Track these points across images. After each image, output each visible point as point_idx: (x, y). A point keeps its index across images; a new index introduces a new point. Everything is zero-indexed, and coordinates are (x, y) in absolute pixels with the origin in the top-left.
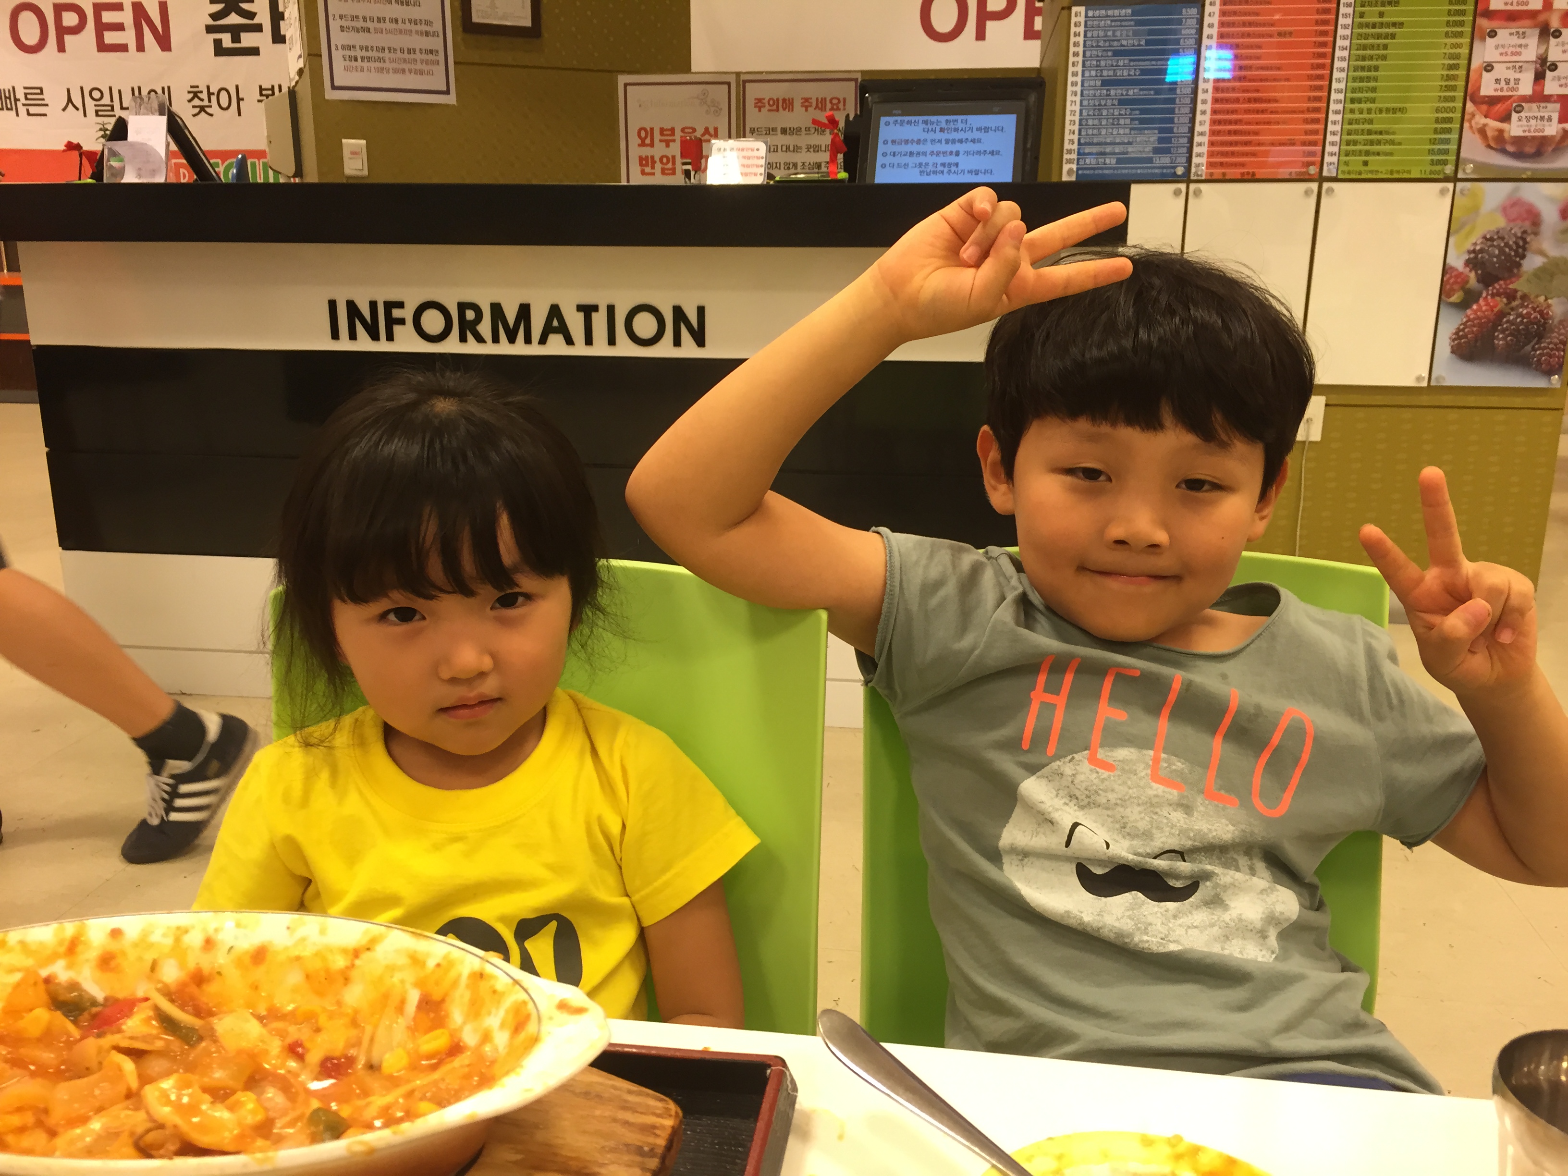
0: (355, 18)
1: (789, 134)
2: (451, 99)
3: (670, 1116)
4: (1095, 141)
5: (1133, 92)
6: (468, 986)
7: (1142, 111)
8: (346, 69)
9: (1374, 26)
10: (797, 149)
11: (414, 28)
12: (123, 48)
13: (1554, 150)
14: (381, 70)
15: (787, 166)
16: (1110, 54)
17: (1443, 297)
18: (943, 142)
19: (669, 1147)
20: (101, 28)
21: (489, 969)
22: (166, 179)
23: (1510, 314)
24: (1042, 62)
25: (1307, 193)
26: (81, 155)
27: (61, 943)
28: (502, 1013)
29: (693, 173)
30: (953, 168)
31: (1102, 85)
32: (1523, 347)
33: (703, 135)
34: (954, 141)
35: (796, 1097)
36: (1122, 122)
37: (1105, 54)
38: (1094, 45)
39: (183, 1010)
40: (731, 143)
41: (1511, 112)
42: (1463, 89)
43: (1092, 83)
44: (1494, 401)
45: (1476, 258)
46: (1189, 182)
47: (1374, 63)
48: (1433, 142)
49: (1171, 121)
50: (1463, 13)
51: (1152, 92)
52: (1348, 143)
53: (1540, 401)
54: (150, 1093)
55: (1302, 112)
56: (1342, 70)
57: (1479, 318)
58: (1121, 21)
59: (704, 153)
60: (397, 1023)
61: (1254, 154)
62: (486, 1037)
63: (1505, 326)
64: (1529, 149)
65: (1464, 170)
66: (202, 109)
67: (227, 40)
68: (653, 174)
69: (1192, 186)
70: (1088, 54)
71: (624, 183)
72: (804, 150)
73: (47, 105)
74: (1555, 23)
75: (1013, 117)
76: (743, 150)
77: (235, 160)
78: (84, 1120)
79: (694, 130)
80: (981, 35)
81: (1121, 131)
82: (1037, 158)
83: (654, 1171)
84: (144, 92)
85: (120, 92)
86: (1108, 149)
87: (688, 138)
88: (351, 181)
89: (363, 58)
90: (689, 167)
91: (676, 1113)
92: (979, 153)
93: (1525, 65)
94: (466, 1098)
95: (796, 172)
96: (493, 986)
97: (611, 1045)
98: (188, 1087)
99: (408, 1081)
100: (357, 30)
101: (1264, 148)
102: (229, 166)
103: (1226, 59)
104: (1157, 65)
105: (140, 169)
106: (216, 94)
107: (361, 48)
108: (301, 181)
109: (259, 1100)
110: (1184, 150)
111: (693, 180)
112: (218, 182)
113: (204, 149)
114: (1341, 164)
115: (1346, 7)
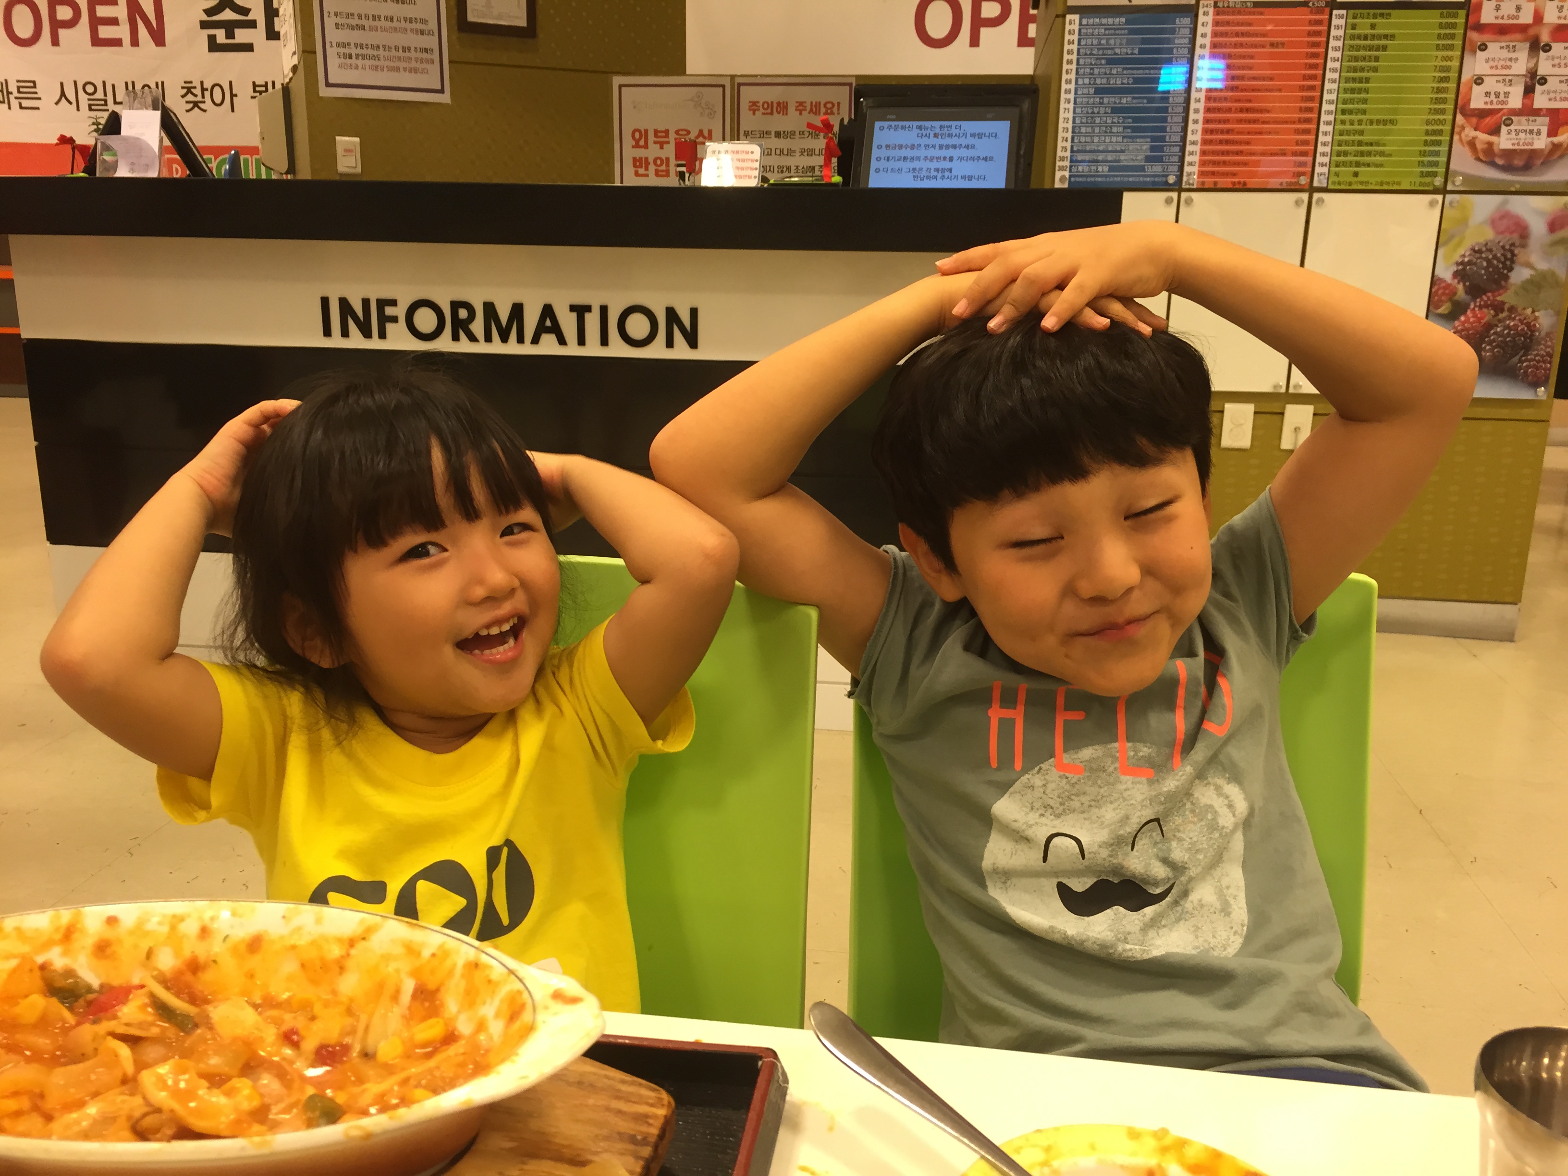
0: (350, 15)
1: (783, 138)
2: (445, 98)
3: (663, 1105)
4: (1088, 148)
5: (1125, 100)
6: (463, 976)
7: (1136, 120)
8: (340, 66)
9: (1366, 38)
10: (791, 153)
11: (408, 26)
12: (117, 42)
13: (1542, 163)
14: (375, 68)
15: (781, 169)
16: (1103, 62)
17: (1431, 308)
18: (937, 147)
19: (661, 1136)
20: (95, 22)
21: (484, 958)
22: (159, 172)
23: (1497, 326)
24: (1034, 72)
25: (1298, 203)
26: (73, 149)
27: (57, 929)
28: (497, 1002)
29: (687, 175)
30: (947, 174)
31: (1095, 93)
32: (1510, 358)
33: (697, 137)
34: (947, 147)
35: (787, 1088)
36: (1115, 130)
37: (1098, 62)
38: (1088, 53)
39: (178, 997)
40: (726, 145)
41: (1501, 125)
42: (1453, 102)
43: (1086, 91)
44: (1481, 412)
45: (1464, 269)
46: (1180, 190)
47: (1366, 74)
48: (1423, 154)
49: (1163, 129)
50: (1454, 26)
51: (1145, 101)
52: (1339, 154)
53: (1528, 413)
54: (147, 1078)
55: (1294, 123)
56: (1334, 81)
57: (1468, 330)
58: (1115, 29)
59: (699, 156)
60: (392, 1012)
61: (1245, 164)
62: (481, 1026)
63: (1492, 338)
64: (1518, 162)
65: (1453, 183)
66: (196, 104)
67: (221, 36)
68: (647, 175)
69: (1184, 195)
70: (1082, 62)
71: (617, 184)
72: (798, 154)
73: (39, 99)
74: (1545, 38)
75: (1007, 124)
76: (737, 152)
77: (227, 156)
78: (80, 1104)
79: (689, 132)
80: (975, 41)
81: (1114, 139)
82: (1030, 165)
83: (647, 1159)
84: (138, 87)
85: (113, 86)
86: (1101, 157)
87: (683, 140)
88: (344, 179)
89: (357, 56)
90: (684, 169)
91: (669, 1103)
92: (973, 159)
93: (1514, 79)
94: (461, 1085)
95: (789, 175)
96: (487, 976)
97: (604, 1036)
98: (184, 1072)
99: (403, 1069)
100: (352, 28)
101: (1254, 158)
102: (222, 162)
103: (1219, 70)
104: (1150, 74)
105: (133, 164)
106: (209, 90)
107: (356, 45)
108: (293, 178)
109: (255, 1086)
110: (1176, 159)
111: (687, 182)
112: (211, 178)
113: (197, 144)
114: (1332, 175)
115: (1339, 19)
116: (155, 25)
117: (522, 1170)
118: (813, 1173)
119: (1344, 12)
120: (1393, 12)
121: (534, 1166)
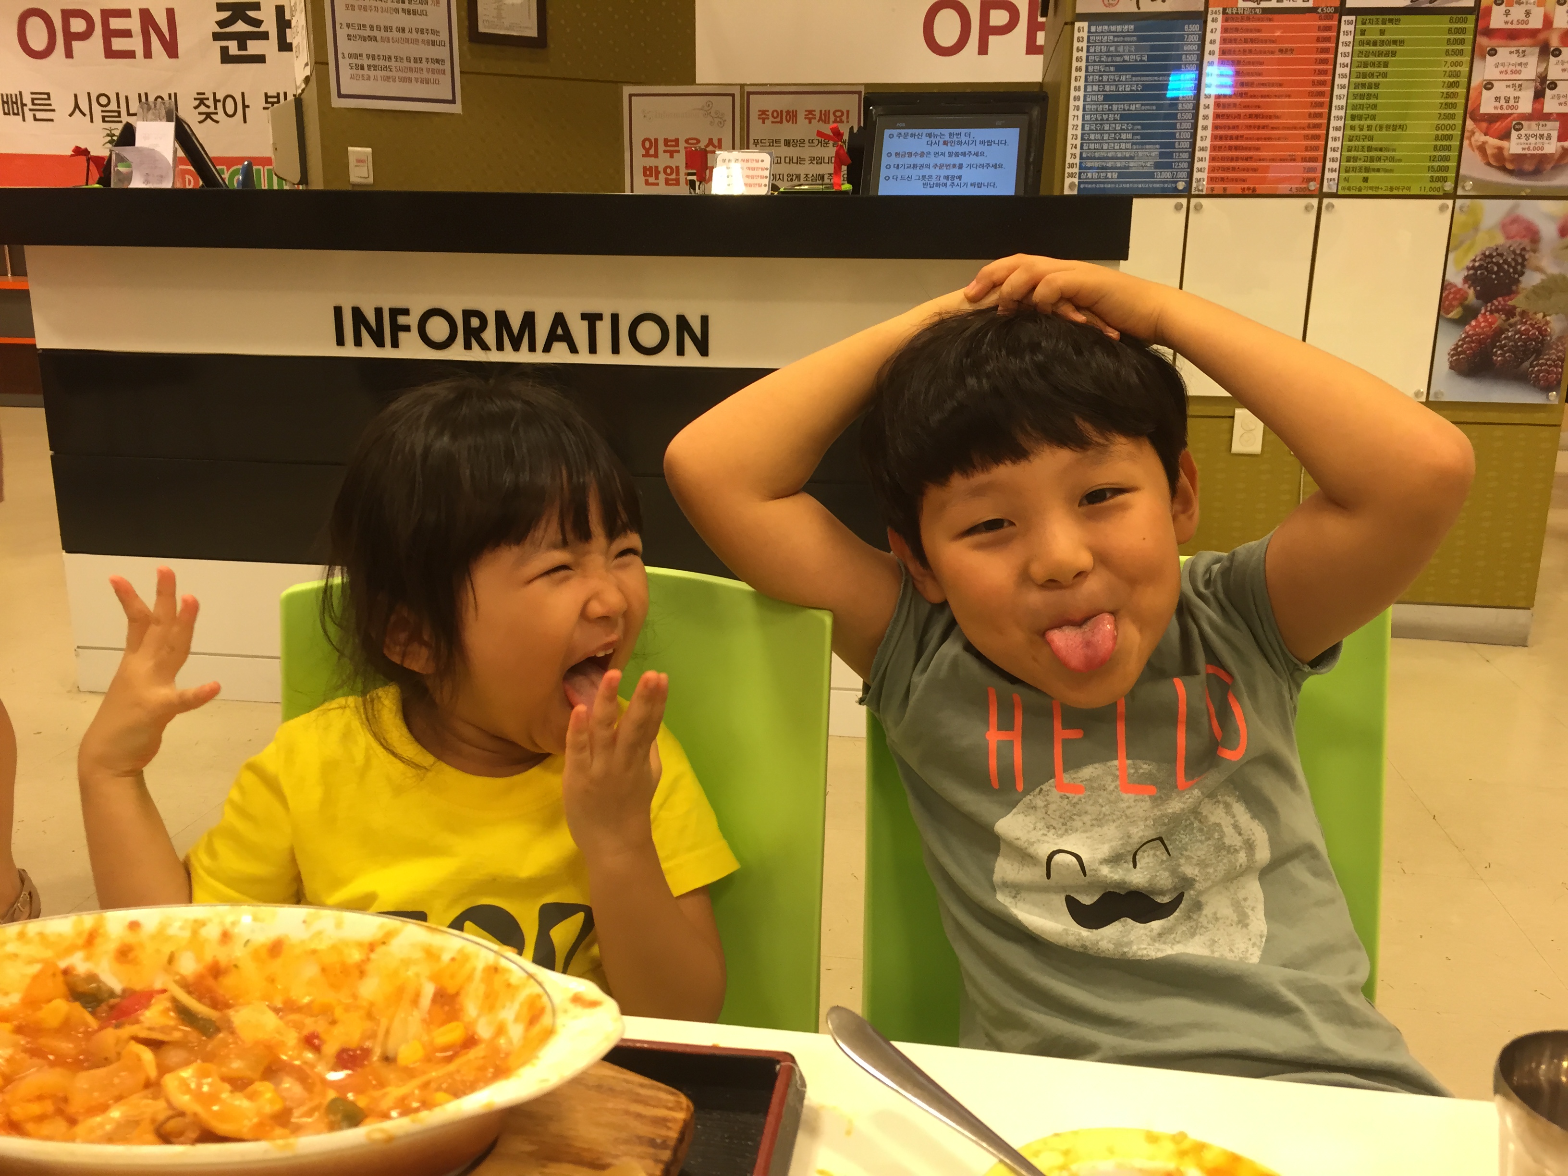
0: (362, 26)
1: (793, 146)
2: (457, 109)
3: (682, 1109)
4: (1097, 155)
5: (1135, 107)
6: (483, 980)
7: (1144, 126)
8: (352, 77)
9: (1375, 43)
10: (800, 161)
11: (420, 37)
12: (131, 54)
13: (1553, 168)
14: (387, 79)
15: (791, 177)
16: (1112, 69)
17: (1441, 313)
18: (947, 154)
19: (681, 1140)
20: (109, 34)
21: (503, 962)
22: (173, 183)
23: (1507, 330)
24: (1043, 79)
25: (1307, 208)
26: (88, 160)
27: (79, 934)
28: (516, 1006)
29: (697, 184)
30: (956, 181)
31: (1104, 100)
32: (1522, 362)
33: (707, 146)
34: (957, 155)
35: (804, 1092)
36: (1124, 136)
37: (1107, 69)
38: (1097, 60)
39: (201, 1003)
40: (736, 154)
41: (1511, 130)
42: (1463, 107)
43: (1095, 98)
44: (1492, 416)
45: (1475, 274)
46: (1189, 196)
47: (1375, 80)
48: (1433, 159)
49: (1173, 136)
50: (1463, 31)
51: (1154, 108)
52: (1348, 160)
53: (1540, 417)
54: (170, 1082)
55: (1303, 128)
56: (1343, 87)
57: (1479, 335)
58: (1123, 36)
59: (709, 164)
60: (412, 1016)
61: (1255, 170)
62: (501, 1030)
63: (1503, 342)
64: (1528, 167)
65: (1463, 187)
66: (208, 116)
67: (233, 47)
68: (657, 184)
69: (1193, 201)
70: (1090, 69)
71: (628, 192)
72: (808, 162)
73: (54, 110)
74: (1555, 42)
75: (1016, 131)
76: (747, 161)
77: (240, 167)
78: (104, 1108)
79: (698, 141)
80: (983, 49)
81: (1123, 146)
82: (1039, 172)
83: (667, 1162)
84: (151, 99)
85: (127, 98)
86: (1110, 164)
87: (693, 149)
88: (356, 189)
89: (369, 67)
90: (694, 178)
91: (688, 1106)
92: (982, 166)
93: (1524, 84)
94: (481, 1088)
95: (799, 183)
96: (507, 980)
97: (623, 1040)
98: (207, 1076)
99: (424, 1073)
100: (364, 39)
101: (1263, 164)
102: (235, 172)
103: (1227, 76)
104: (1159, 81)
105: (147, 175)
106: (222, 100)
107: (368, 56)
108: (305, 188)
109: (277, 1090)
110: (1186, 165)
111: (697, 191)
112: (224, 188)
113: (211, 155)
114: (1341, 180)
115: (1348, 25)
116: (168, 40)
117: (542, 1173)
119: (1353, 18)
120: (1401, 17)
121: (554, 1169)
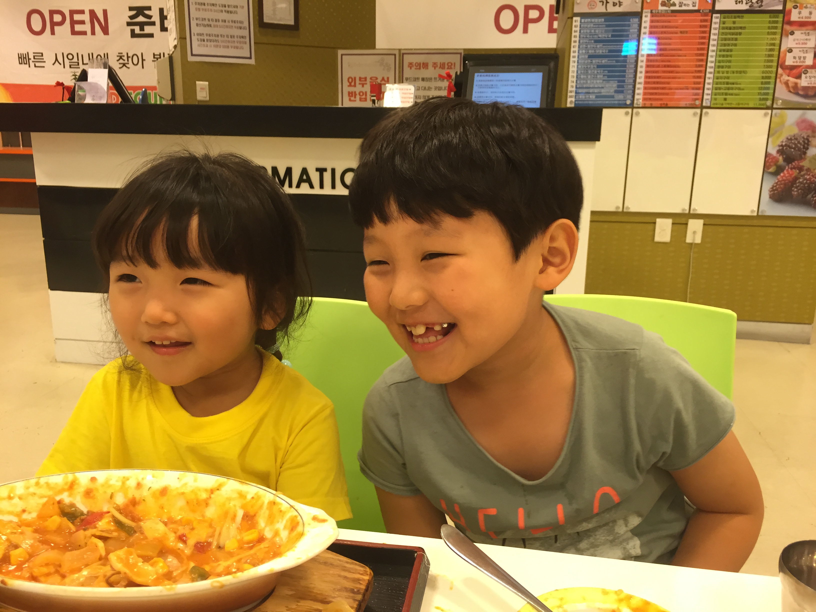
0: (204, 19)
1: (426, 81)
2: (252, 62)
3: (367, 575)
4: (584, 86)
5: (604, 61)
6: (267, 508)
7: (609, 71)
8: (199, 45)
9: (730, 28)
10: (429, 89)
11: (233, 24)
12: (84, 33)
14: (216, 46)
16: (593, 41)
17: (765, 169)
19: (367, 590)
20: (73, 23)
21: (278, 500)
22: (107, 101)
23: (800, 178)
24: (557, 45)
25: (695, 114)
26: (63, 88)
27: (66, 484)
28: (284, 522)
29: (376, 101)
31: (589, 58)
32: (807, 195)
33: (381, 81)
35: (429, 567)
36: (598, 77)
37: (590, 42)
38: (585, 37)
39: (126, 518)
40: (396, 85)
41: (801, 74)
42: (776, 61)
43: (583, 57)
44: (791, 223)
45: (783, 149)
46: (633, 108)
47: (730, 47)
48: (760, 88)
49: (624, 76)
50: (777, 22)
51: (614, 61)
52: (716, 89)
54: (113, 557)
55: (692, 73)
56: (713, 51)
57: (783, 180)
58: (599, 25)
59: (383, 90)
60: (232, 526)
61: (667, 94)
62: (276, 534)
63: (798, 184)
64: (811, 93)
65: (777, 104)
66: (124, 65)
67: (137, 30)
68: (355, 101)
69: (635, 110)
70: (581, 41)
71: (340, 106)
72: (433, 89)
73: (45, 62)
75: (541, 74)
76: (402, 89)
77: (141, 91)
78: (79, 570)
79: (377, 79)
80: (525, 30)
81: (598, 81)
82: (554, 95)
83: (359, 601)
84: (95, 57)
85: (82, 56)
86: (591, 91)
87: (374, 83)
88: (201, 104)
89: (207, 40)
90: (375, 98)
91: (370, 573)
93: (809, 50)
94: (267, 562)
96: (280, 508)
97: (337, 540)
98: (131, 554)
99: (238, 555)
100: (205, 26)
101: (672, 91)
102: (138, 94)
103: (653, 44)
104: (617, 48)
105: (94, 96)
106: (131, 57)
107: (207, 35)
108: (174, 103)
109: (165, 562)
110: (631, 92)
111: (376, 105)
112: (133, 103)
113: (125, 85)
114: (713, 99)
115: (716, 19)
116: (104, 26)
117: (297, 605)
118: (442, 610)
119: (719, 15)
120: (744, 15)
121: (303, 603)
